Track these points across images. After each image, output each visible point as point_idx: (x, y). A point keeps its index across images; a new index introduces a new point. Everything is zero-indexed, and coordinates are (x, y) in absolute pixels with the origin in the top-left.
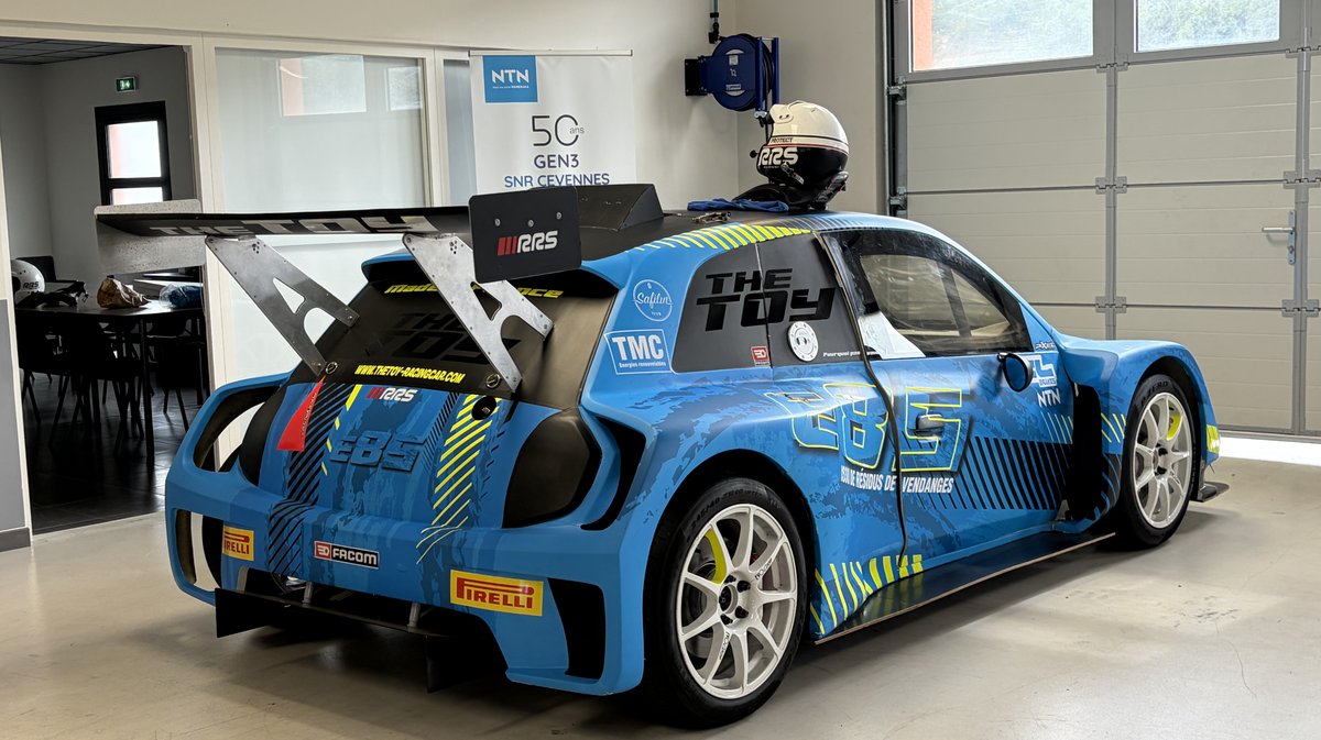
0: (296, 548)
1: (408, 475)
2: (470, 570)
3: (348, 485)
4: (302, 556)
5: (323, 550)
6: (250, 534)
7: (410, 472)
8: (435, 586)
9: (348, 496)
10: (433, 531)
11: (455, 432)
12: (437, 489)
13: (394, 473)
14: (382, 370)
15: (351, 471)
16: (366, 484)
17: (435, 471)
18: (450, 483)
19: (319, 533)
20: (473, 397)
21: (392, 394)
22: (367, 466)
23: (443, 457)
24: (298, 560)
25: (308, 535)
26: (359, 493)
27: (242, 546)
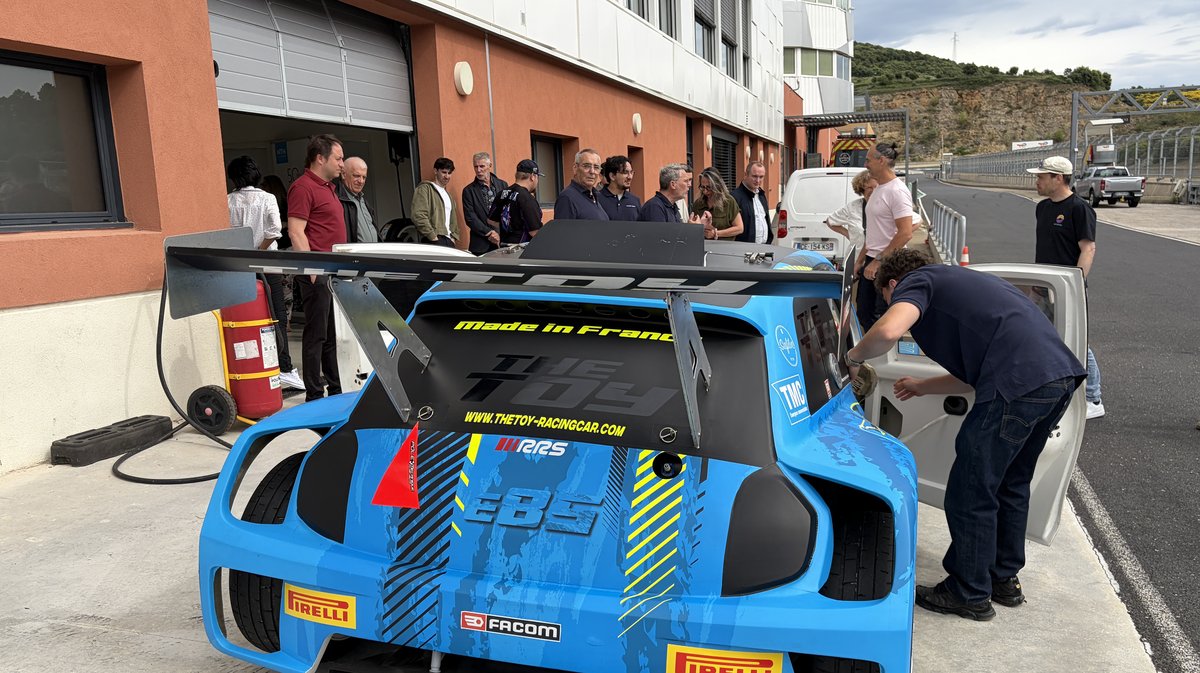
0: (428, 617)
1: (586, 538)
2: (696, 644)
3: (496, 545)
4: (438, 626)
5: (473, 621)
6: (351, 601)
7: (589, 534)
9: (497, 561)
11: (639, 492)
12: (629, 555)
13: (564, 536)
14: (507, 419)
15: (498, 534)
16: (525, 548)
17: (623, 534)
18: (647, 548)
19: (465, 602)
20: (645, 453)
21: (528, 446)
23: (633, 520)
24: (433, 629)
25: (448, 606)
26: (514, 559)
27: (335, 612)
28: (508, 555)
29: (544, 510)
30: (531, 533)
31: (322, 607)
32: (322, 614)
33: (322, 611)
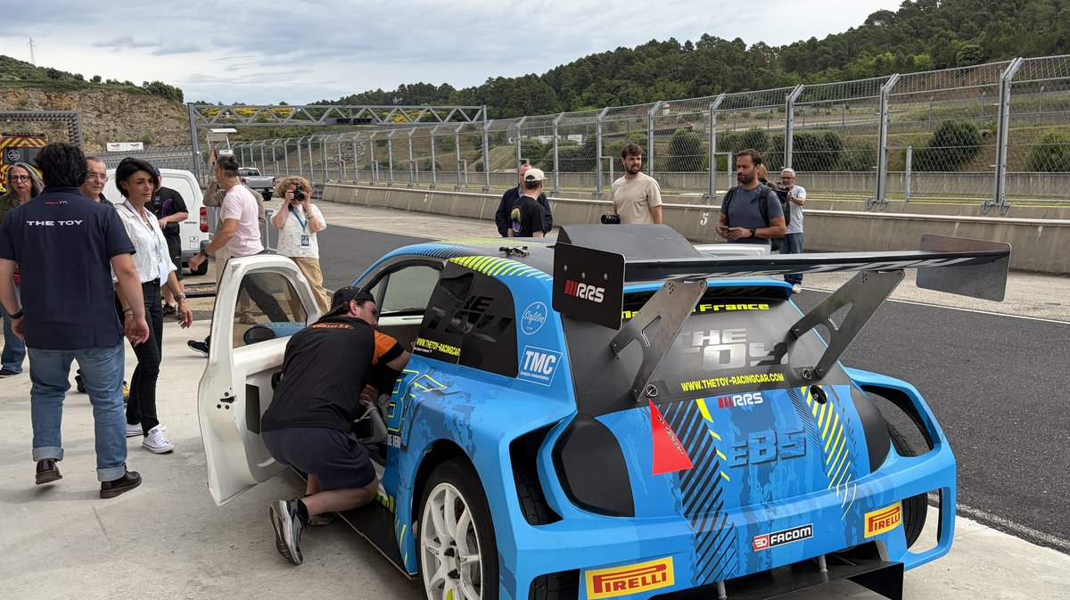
0: (731, 551)
1: (804, 458)
2: (873, 509)
3: (754, 482)
4: (738, 556)
7: (805, 454)
9: (756, 492)
11: (818, 417)
12: (828, 462)
13: (792, 460)
14: (711, 384)
16: (772, 477)
17: (822, 448)
18: (835, 454)
19: (754, 530)
20: (804, 389)
21: (739, 400)
22: (769, 461)
23: (823, 436)
24: (734, 560)
25: (743, 537)
26: (766, 486)
27: (654, 577)
28: (762, 486)
29: (776, 444)
30: (773, 464)
31: (640, 577)
32: (640, 583)
33: (640, 581)
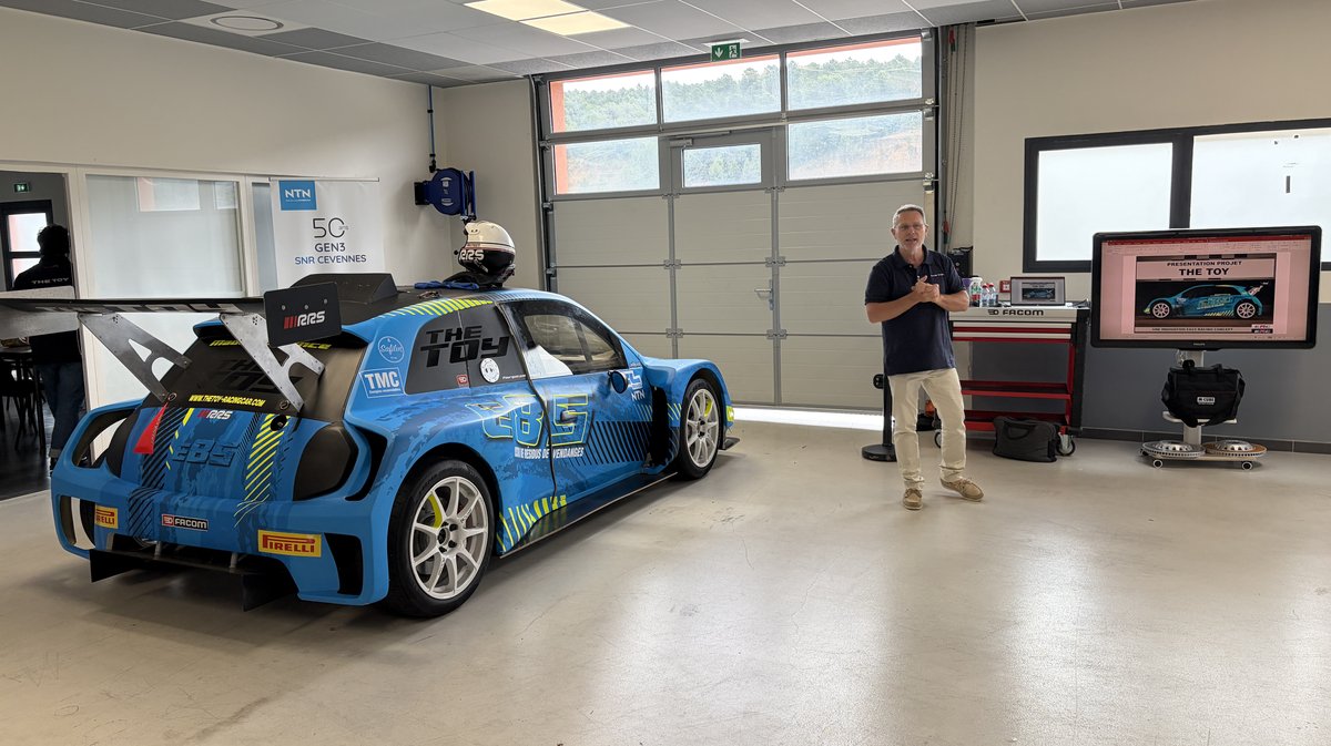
0: (149, 519)
2: (272, 529)
3: (185, 475)
5: (168, 520)
6: (115, 511)
8: (247, 540)
9: (185, 483)
10: (246, 505)
12: (248, 477)
13: (217, 468)
14: (208, 398)
15: (187, 467)
16: (198, 476)
17: (246, 465)
18: (257, 473)
19: (165, 509)
20: (271, 415)
21: (215, 414)
22: (199, 463)
23: (251, 456)
24: (150, 527)
25: (157, 510)
26: (193, 481)
28: (191, 480)
30: (202, 466)
